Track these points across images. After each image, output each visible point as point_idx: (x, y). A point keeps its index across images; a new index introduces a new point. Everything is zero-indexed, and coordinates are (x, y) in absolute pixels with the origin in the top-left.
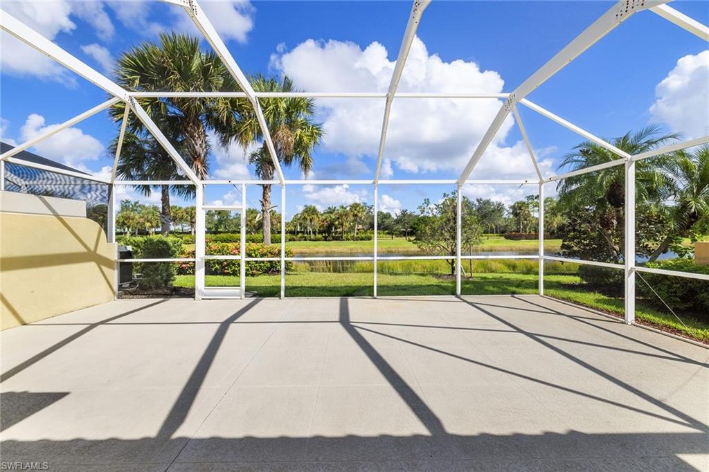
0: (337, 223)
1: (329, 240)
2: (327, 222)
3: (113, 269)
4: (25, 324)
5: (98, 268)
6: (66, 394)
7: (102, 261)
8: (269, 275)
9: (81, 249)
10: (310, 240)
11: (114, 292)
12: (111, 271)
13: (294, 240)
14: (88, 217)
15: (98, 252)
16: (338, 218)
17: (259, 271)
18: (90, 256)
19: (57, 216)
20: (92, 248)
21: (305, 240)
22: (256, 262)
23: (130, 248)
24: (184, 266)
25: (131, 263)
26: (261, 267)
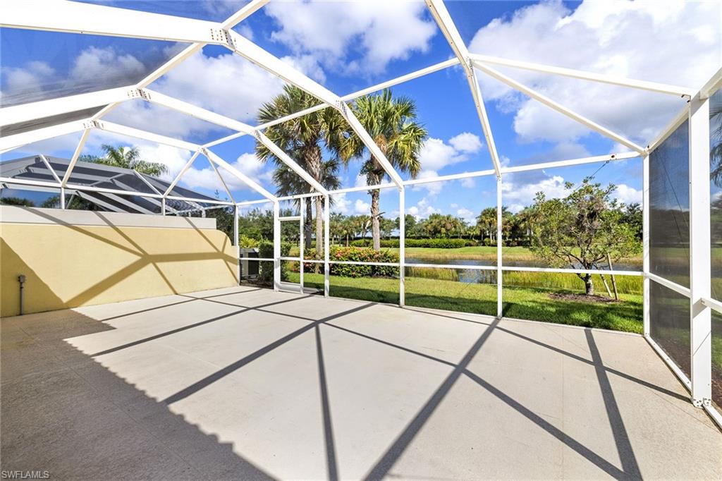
0: (522, 225)
1: (512, 246)
2: (510, 225)
3: (237, 264)
4: (177, 294)
5: (225, 264)
6: (114, 328)
7: (228, 259)
8: (375, 277)
9: (213, 250)
10: (489, 245)
11: (237, 280)
12: (235, 265)
13: (471, 245)
14: (218, 229)
15: (225, 252)
16: (524, 220)
17: (359, 273)
18: (219, 255)
19: (197, 229)
20: (221, 250)
21: (484, 245)
22: (357, 265)
23: (257, 250)
24: (307, 265)
25: (258, 261)
26: (361, 270)
